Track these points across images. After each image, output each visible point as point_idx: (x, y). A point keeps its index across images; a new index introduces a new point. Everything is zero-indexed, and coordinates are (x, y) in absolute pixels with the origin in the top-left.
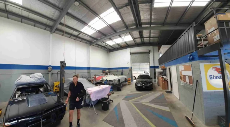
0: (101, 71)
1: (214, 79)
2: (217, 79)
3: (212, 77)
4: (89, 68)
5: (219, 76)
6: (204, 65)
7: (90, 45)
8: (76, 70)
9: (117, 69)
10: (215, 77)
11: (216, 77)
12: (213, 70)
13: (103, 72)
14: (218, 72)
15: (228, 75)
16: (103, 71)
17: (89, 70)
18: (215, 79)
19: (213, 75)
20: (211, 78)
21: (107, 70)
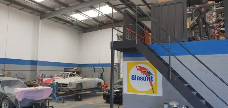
0: (62, 68)
1: (136, 80)
2: (139, 80)
3: (135, 77)
4: (34, 63)
5: (143, 77)
6: (128, 63)
7: (41, 18)
8: (6, 65)
9: (94, 66)
10: (137, 77)
11: (139, 78)
12: (137, 69)
13: (64, 71)
14: (142, 72)
15: (153, 76)
16: (65, 69)
17: (35, 66)
18: (138, 80)
19: (136, 76)
20: (133, 79)
21: (75, 68)
